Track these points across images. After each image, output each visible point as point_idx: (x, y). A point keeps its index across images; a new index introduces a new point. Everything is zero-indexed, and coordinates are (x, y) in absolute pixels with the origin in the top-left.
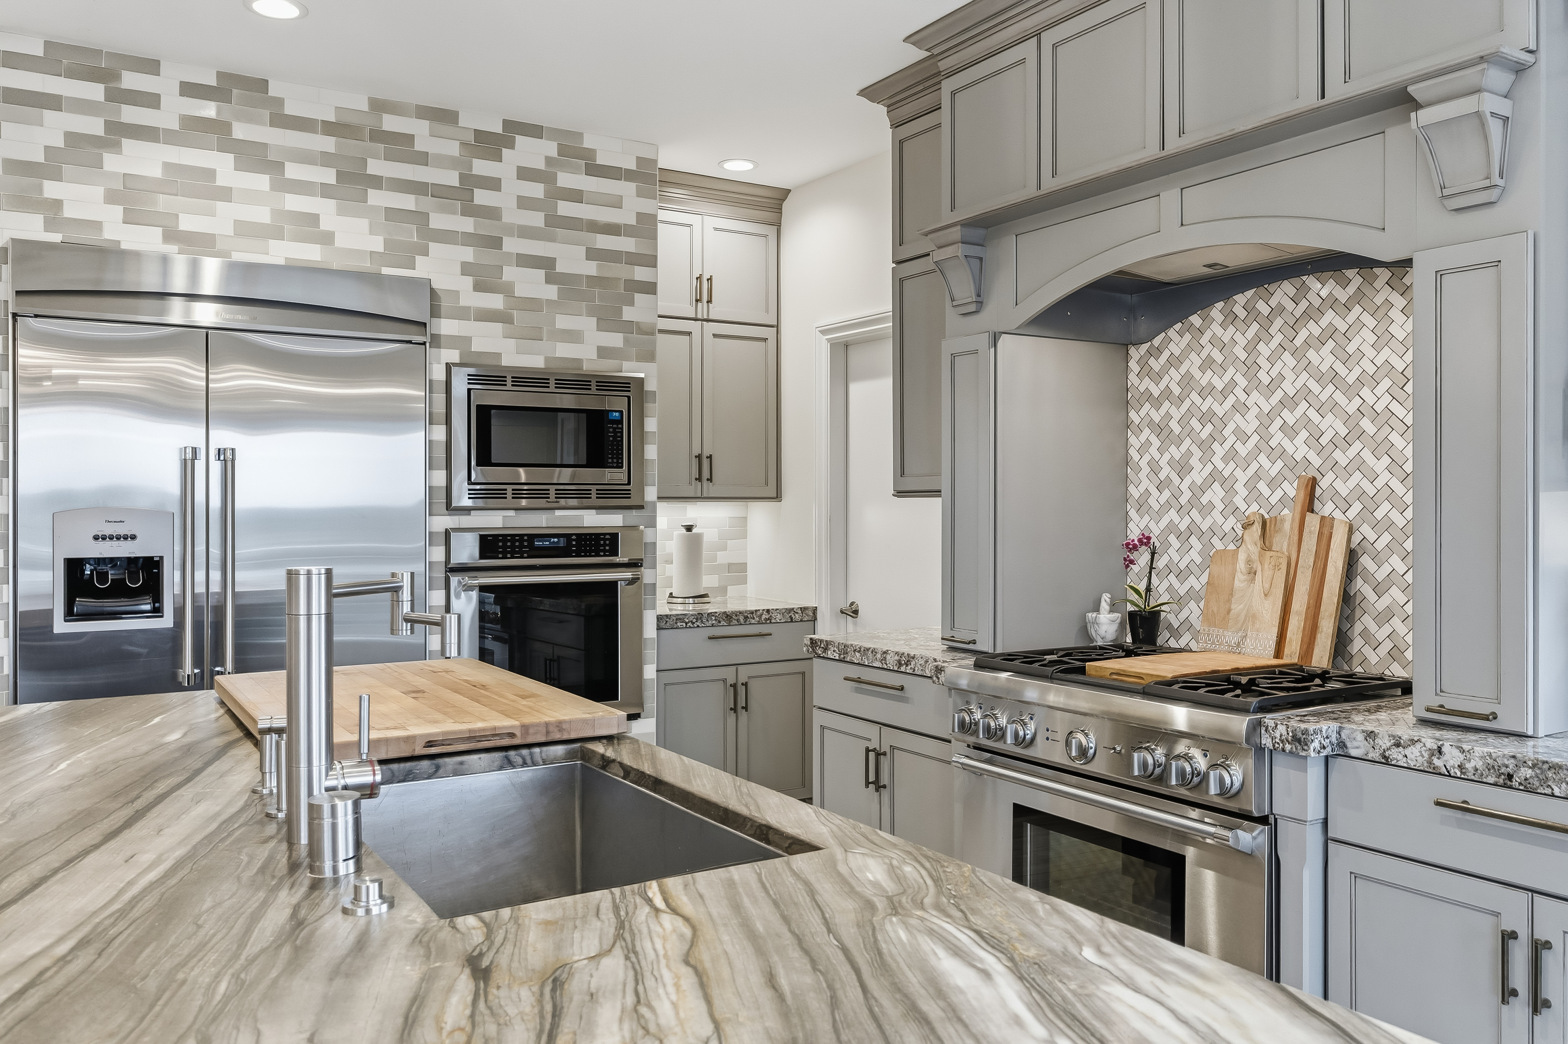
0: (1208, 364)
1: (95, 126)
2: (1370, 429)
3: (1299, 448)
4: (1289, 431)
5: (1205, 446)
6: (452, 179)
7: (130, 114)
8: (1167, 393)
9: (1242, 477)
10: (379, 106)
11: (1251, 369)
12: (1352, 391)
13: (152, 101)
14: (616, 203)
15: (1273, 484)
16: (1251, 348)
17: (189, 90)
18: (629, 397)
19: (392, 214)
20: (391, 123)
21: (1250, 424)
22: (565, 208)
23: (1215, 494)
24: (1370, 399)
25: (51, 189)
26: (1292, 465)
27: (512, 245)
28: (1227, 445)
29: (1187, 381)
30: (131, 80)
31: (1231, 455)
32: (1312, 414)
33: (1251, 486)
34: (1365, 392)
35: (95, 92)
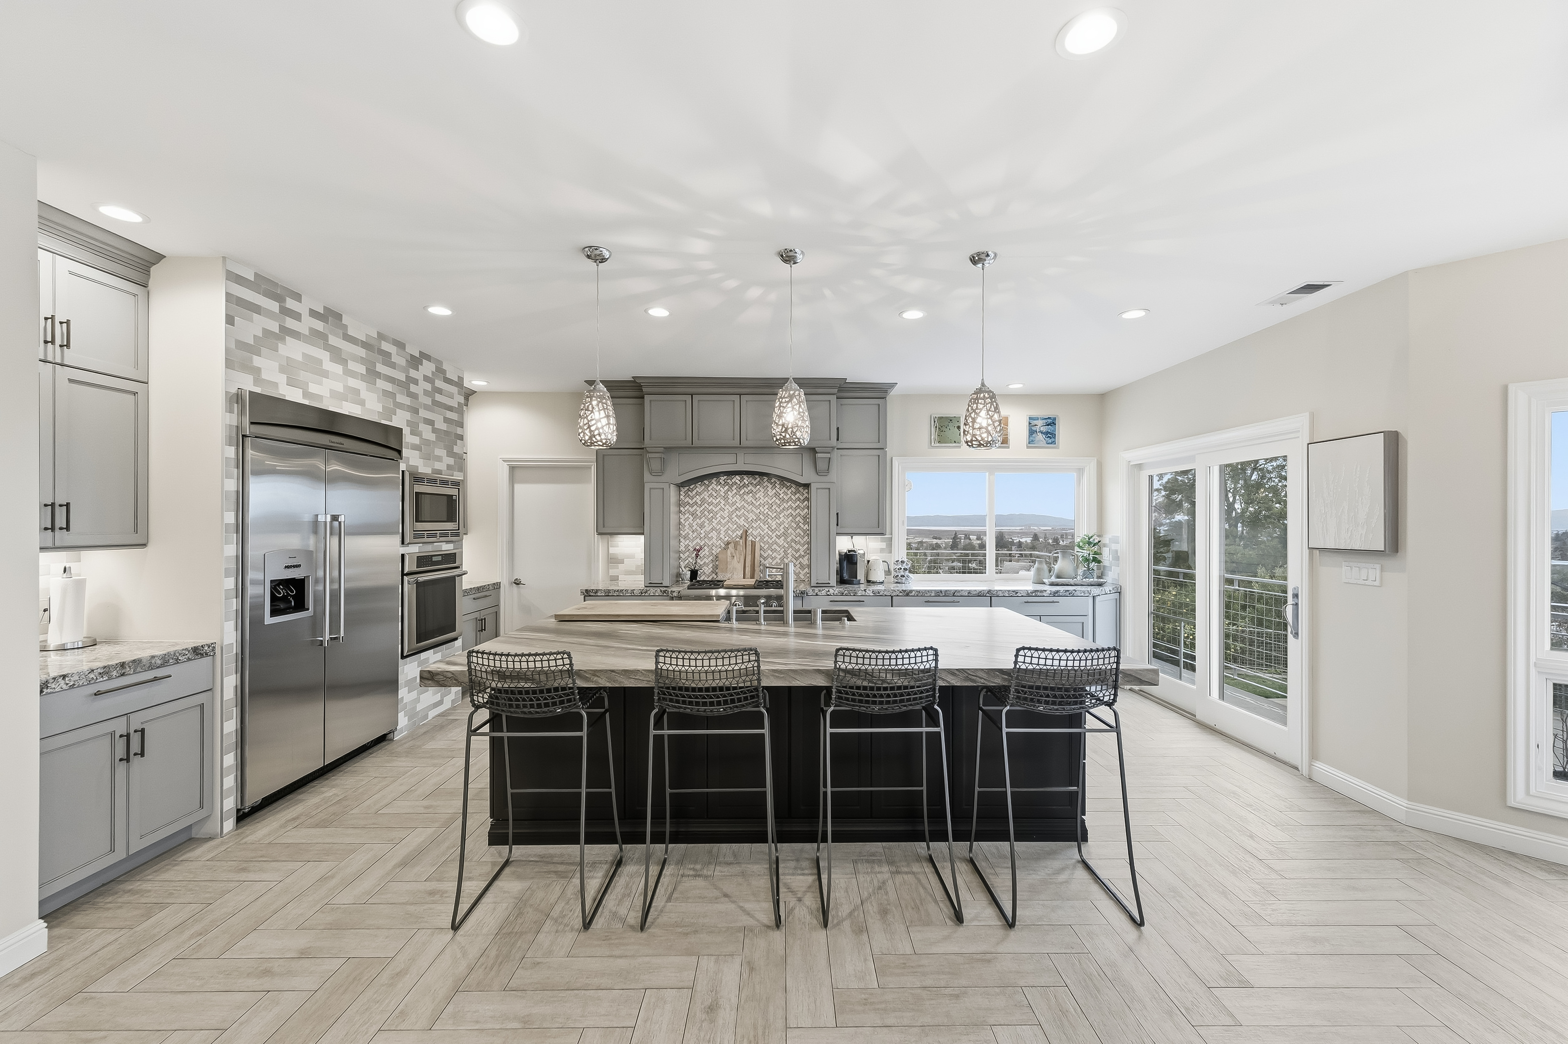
0: (711, 495)
1: (274, 327)
2: (763, 518)
3: (742, 522)
4: (739, 517)
5: (710, 521)
6: (402, 377)
7: (290, 323)
8: (696, 503)
9: (723, 529)
10: (381, 336)
11: (726, 498)
12: (757, 507)
13: (297, 316)
14: (451, 396)
15: (733, 531)
16: (726, 493)
17: (313, 313)
18: (459, 489)
19: (386, 393)
20: (386, 346)
21: (726, 514)
22: (438, 397)
23: (714, 534)
24: (763, 510)
25: (257, 361)
26: (739, 526)
27: (423, 413)
28: (718, 520)
29: (703, 501)
30: (290, 304)
31: (719, 523)
32: (745, 512)
33: (726, 532)
34: (761, 508)
35: (274, 306)
